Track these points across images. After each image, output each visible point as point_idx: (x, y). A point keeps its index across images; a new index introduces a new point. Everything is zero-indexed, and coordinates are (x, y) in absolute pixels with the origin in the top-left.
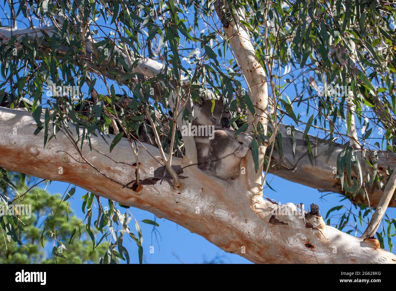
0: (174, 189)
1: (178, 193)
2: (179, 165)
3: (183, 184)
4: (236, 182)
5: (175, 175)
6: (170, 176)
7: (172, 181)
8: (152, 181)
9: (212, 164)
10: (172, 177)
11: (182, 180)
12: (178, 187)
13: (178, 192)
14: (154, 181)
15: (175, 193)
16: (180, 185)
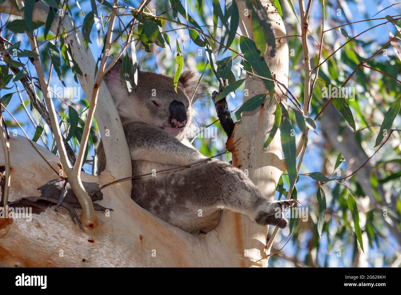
0: (81, 228)
1: (89, 241)
2: (96, 183)
3: (100, 223)
4: (211, 236)
5: (86, 202)
6: (74, 200)
7: (78, 212)
8: (35, 205)
9: (165, 198)
10: (79, 204)
11: (99, 214)
12: (91, 226)
13: (87, 237)
14: (40, 207)
15: (81, 240)
16: (95, 222)
